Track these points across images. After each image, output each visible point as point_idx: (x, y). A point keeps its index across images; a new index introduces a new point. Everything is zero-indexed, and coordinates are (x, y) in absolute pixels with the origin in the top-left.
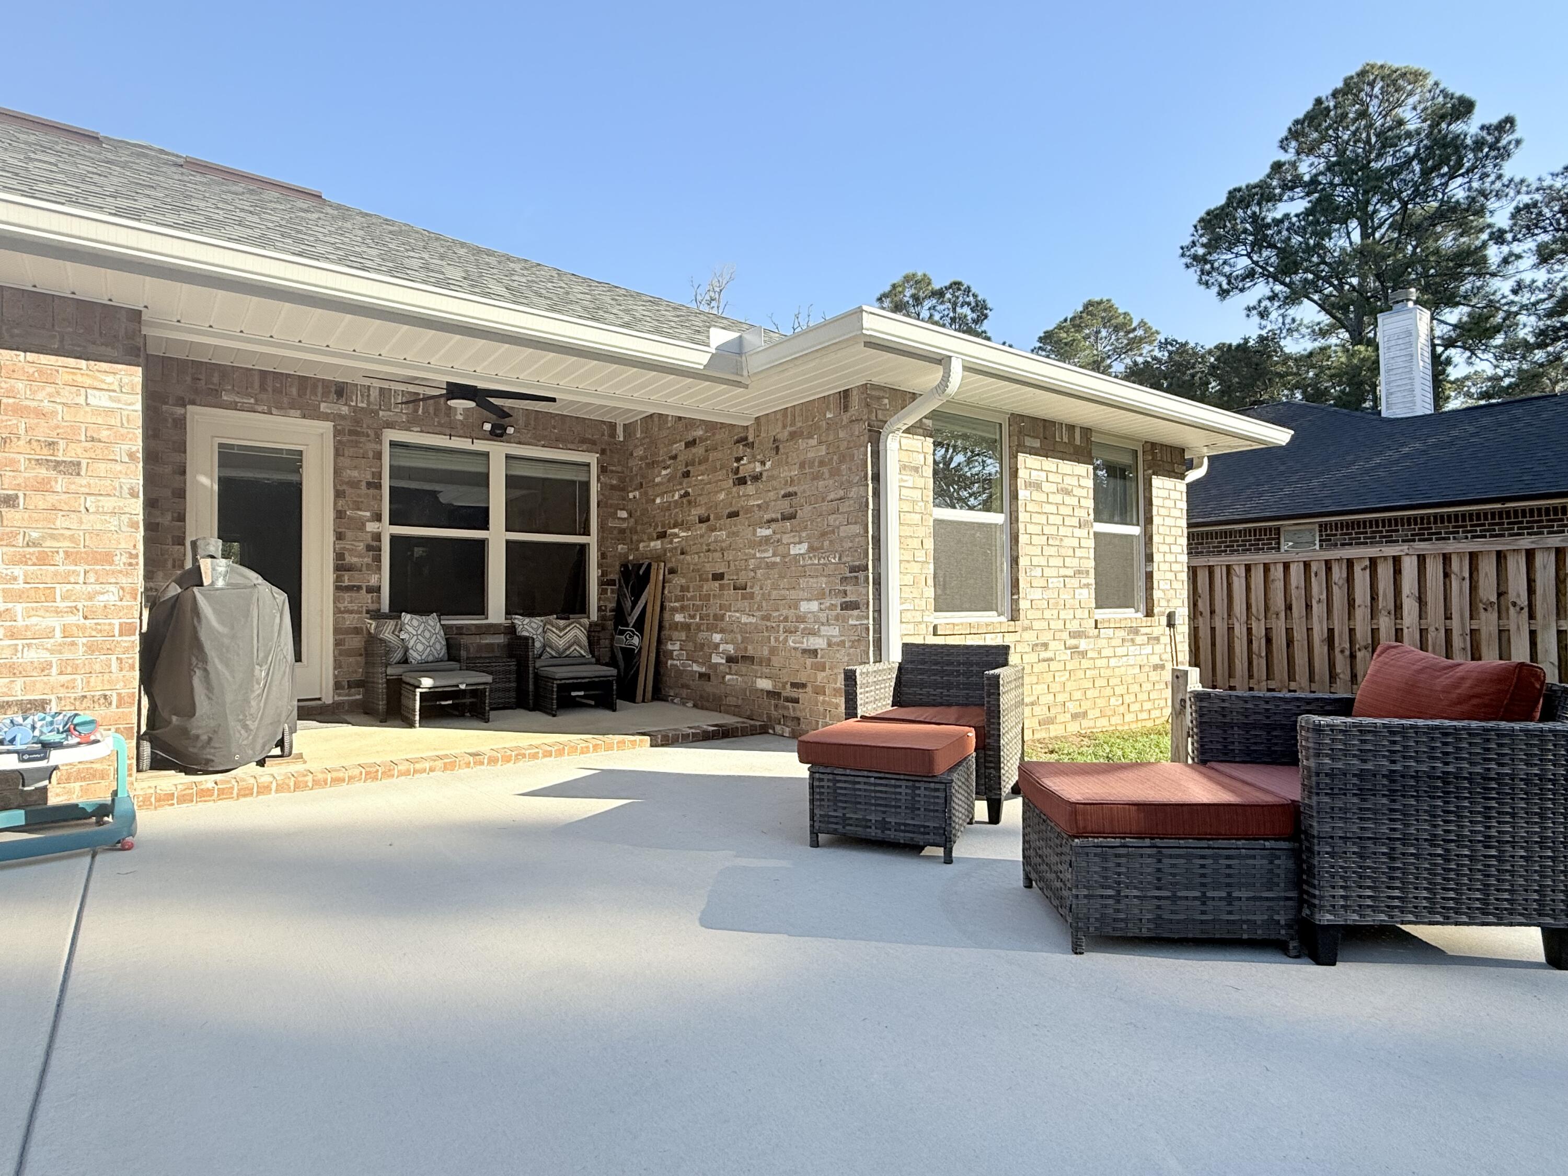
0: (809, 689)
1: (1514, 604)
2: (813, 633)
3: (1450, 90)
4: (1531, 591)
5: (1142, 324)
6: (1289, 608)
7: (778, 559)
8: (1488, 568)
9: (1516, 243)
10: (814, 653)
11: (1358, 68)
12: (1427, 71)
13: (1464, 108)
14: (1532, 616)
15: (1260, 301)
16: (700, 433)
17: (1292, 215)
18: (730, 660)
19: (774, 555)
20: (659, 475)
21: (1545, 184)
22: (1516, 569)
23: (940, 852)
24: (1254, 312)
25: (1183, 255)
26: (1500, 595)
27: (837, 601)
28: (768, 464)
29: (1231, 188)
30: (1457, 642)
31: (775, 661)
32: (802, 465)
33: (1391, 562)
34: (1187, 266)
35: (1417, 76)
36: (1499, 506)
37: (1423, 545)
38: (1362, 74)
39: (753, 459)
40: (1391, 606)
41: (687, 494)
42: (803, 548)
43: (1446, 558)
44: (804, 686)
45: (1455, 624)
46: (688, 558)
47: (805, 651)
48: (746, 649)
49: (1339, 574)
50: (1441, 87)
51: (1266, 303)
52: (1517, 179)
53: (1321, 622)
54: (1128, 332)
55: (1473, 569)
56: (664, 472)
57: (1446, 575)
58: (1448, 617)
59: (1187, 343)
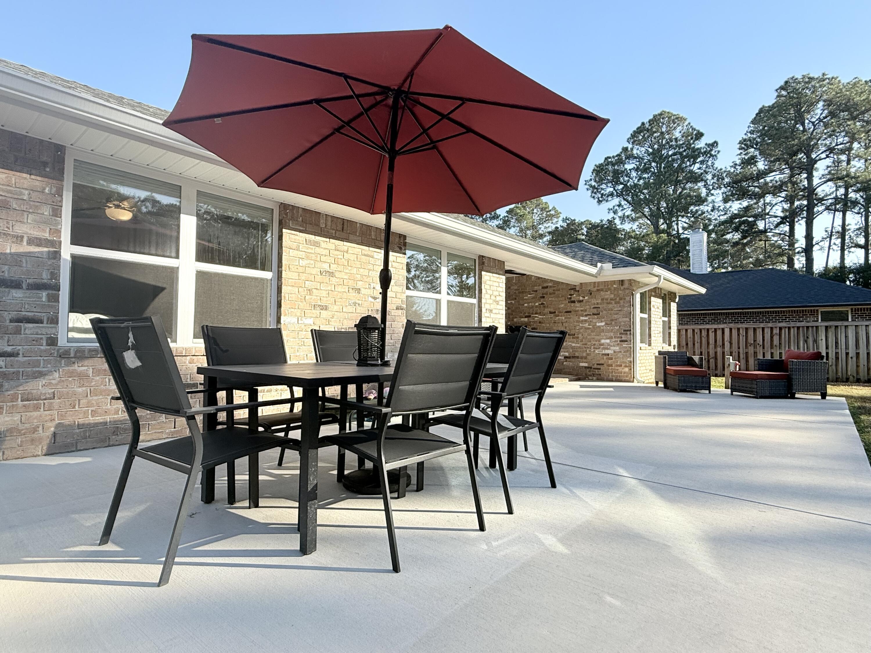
0: (605, 365)
1: (758, 344)
2: (608, 349)
3: (694, 127)
4: (763, 340)
5: (554, 208)
6: (687, 344)
7: (591, 327)
8: (751, 333)
9: (713, 190)
10: (608, 355)
11: (659, 112)
12: (686, 117)
13: (700, 135)
14: (763, 348)
15: (614, 207)
16: (550, 284)
17: (628, 169)
18: (566, 357)
19: (589, 325)
20: (527, 296)
21: (728, 170)
22: (759, 333)
23: (707, 392)
24: (612, 211)
25: (586, 184)
26: (754, 341)
27: (619, 340)
28: (586, 298)
29: (606, 156)
30: (742, 356)
31: (589, 357)
32: (602, 299)
33: (721, 330)
34: (588, 189)
35: (683, 119)
36: (741, 311)
37: (731, 325)
38: (661, 114)
39: (579, 295)
40: (721, 344)
41: (542, 304)
42: (603, 324)
43: (738, 329)
44: (603, 364)
45: (741, 351)
46: (543, 325)
47: (603, 354)
48: (575, 354)
49: (704, 333)
50: (691, 125)
51: (617, 208)
52: (719, 168)
53: (698, 349)
54: (547, 212)
55: (746, 333)
56: (529, 296)
57: (738, 335)
58: (739, 348)
59: (574, 220)
